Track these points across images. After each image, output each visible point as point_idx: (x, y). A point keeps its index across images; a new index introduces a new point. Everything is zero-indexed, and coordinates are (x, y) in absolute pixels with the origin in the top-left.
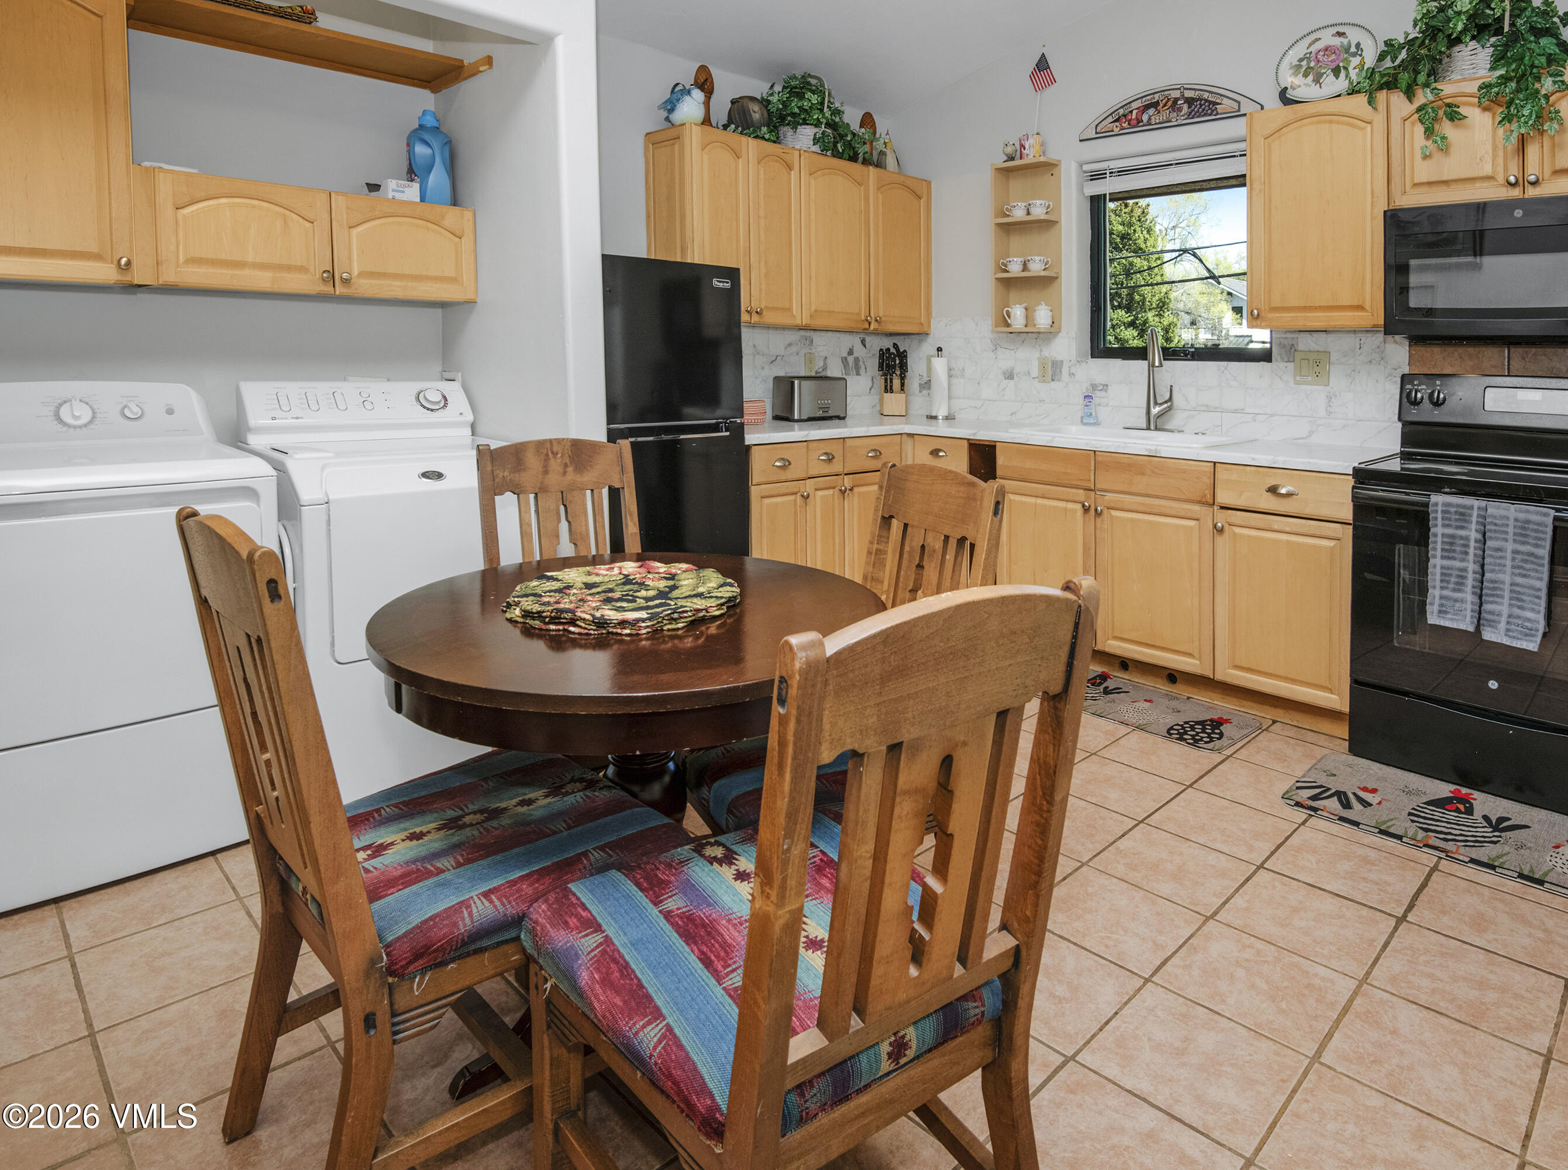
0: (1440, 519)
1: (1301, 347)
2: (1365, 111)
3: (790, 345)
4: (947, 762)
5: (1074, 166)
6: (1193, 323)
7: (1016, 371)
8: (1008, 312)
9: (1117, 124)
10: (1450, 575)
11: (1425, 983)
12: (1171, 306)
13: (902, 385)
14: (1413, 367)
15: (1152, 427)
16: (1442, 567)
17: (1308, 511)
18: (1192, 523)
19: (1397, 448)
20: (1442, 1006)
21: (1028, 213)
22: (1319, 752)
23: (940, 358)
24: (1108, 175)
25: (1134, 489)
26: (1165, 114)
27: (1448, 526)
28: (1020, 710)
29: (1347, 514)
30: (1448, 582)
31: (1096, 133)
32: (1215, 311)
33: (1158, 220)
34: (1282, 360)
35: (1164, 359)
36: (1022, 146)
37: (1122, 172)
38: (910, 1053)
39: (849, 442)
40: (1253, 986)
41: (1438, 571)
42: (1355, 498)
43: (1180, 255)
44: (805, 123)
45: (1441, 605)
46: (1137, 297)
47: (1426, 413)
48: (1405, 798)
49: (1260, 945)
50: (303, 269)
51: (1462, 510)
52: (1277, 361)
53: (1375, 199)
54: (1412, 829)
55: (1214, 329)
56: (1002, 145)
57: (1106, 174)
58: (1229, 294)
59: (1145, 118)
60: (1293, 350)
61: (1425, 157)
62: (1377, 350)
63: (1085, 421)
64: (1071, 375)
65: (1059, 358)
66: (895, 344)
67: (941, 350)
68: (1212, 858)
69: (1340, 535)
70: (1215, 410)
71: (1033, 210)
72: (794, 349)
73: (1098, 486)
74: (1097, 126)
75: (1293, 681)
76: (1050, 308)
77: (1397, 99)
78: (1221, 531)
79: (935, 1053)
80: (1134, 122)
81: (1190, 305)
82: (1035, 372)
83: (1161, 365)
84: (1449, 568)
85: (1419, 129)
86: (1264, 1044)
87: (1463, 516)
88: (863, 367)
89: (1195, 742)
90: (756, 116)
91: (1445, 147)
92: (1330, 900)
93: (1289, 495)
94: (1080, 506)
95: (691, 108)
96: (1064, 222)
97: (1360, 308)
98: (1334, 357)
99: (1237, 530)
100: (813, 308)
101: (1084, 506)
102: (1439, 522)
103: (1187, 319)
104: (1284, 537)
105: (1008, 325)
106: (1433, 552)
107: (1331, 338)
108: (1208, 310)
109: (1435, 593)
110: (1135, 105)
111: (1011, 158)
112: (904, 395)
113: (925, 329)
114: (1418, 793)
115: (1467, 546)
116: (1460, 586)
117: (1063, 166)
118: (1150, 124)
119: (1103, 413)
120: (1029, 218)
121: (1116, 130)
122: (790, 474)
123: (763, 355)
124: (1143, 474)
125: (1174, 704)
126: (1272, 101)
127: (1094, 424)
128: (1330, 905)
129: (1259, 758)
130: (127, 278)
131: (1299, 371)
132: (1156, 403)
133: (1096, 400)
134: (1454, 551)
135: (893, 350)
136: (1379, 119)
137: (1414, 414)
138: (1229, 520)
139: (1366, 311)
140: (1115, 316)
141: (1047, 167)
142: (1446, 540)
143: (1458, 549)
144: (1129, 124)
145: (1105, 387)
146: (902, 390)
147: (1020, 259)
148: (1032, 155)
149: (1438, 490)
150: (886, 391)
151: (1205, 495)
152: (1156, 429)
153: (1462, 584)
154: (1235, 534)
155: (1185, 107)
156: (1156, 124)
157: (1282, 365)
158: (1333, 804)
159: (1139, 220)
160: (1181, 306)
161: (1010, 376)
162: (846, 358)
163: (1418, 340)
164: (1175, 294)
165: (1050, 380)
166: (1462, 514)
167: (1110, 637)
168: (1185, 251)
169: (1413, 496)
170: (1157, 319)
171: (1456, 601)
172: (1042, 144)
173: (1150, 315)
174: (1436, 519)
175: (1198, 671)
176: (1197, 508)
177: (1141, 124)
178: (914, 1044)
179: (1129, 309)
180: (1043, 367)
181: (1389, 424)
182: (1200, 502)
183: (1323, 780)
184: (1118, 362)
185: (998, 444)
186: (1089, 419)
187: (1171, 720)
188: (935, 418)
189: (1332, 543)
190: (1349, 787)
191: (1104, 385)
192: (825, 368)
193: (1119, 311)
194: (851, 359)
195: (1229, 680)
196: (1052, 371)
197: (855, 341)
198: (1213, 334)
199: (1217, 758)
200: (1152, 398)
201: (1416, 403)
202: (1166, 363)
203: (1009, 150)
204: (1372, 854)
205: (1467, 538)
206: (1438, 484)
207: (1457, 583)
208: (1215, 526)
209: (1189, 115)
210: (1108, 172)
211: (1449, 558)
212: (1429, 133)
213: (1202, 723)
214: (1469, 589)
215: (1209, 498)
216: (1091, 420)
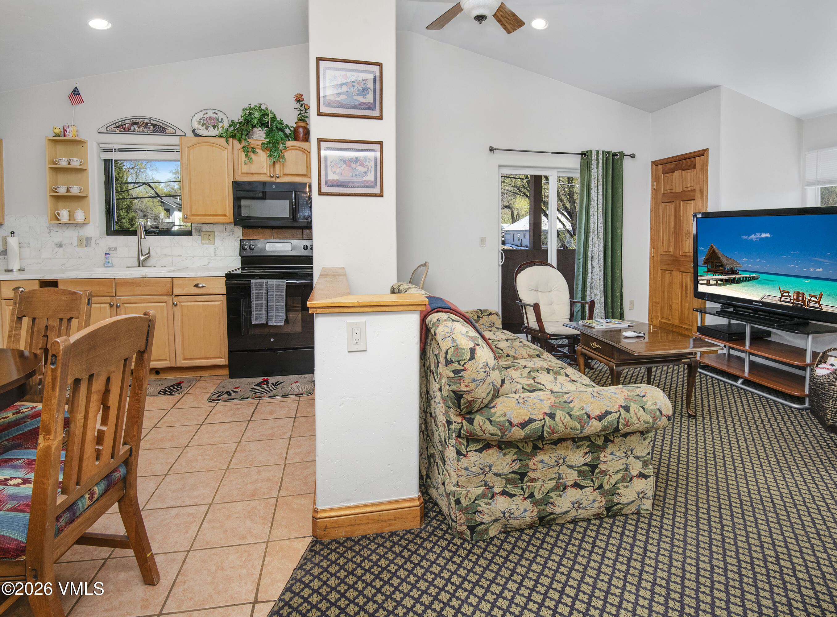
1: (204, 230)
2: (225, 144)
4: (108, 379)
5: (95, 145)
7: (63, 243)
8: (58, 213)
9: (118, 128)
10: (258, 306)
11: (258, 434)
14: (244, 237)
15: (141, 266)
17: (210, 292)
18: (164, 304)
19: (240, 266)
20: (263, 438)
21: (69, 164)
22: (219, 382)
23: (13, 237)
24: (113, 151)
25: (135, 293)
26: (142, 129)
27: (257, 290)
28: (132, 358)
29: (224, 291)
30: (258, 309)
31: (107, 131)
34: (197, 235)
36: (65, 130)
37: (121, 150)
38: (96, 496)
40: (204, 459)
41: (254, 305)
42: (227, 285)
43: (142, 185)
45: (256, 317)
47: (248, 253)
48: (248, 386)
49: (205, 447)
51: (261, 284)
52: (194, 235)
53: (229, 176)
54: (251, 394)
56: (53, 128)
59: (132, 128)
60: (200, 231)
61: (245, 164)
62: (231, 231)
63: (105, 265)
64: (97, 244)
65: (89, 236)
67: (13, 233)
68: (184, 429)
69: (222, 299)
70: (169, 256)
71: (72, 163)
73: (117, 294)
74: (107, 128)
75: (208, 358)
76: (83, 211)
77: (236, 142)
78: (176, 305)
79: (104, 497)
80: (127, 129)
82: (75, 243)
83: (145, 238)
84: (257, 304)
85: (243, 154)
86: (210, 473)
87: (261, 286)
89: (171, 393)
91: (251, 161)
92: (227, 424)
93: (203, 287)
94: (108, 305)
96: (90, 170)
97: (225, 215)
98: (216, 234)
99: (183, 304)
101: (110, 304)
104: (201, 303)
105: (58, 220)
106: (253, 299)
107: (215, 226)
108: (152, 210)
109: (254, 313)
110: (127, 122)
111: (59, 135)
114: (252, 383)
115: (262, 296)
117: (89, 143)
118: (135, 132)
119: (115, 261)
120: (69, 166)
121: (118, 131)
124: (139, 286)
125: (160, 382)
126: (190, 134)
128: (227, 426)
129: (197, 391)
131: (203, 239)
132: (142, 255)
133: (111, 255)
134: (259, 298)
136: (230, 148)
137: (245, 253)
138: (179, 300)
139: (227, 217)
141: (78, 142)
142: (256, 295)
144: (124, 130)
145: (115, 249)
147: (65, 187)
148: (70, 135)
149: (254, 279)
152: (143, 266)
153: (262, 308)
154: (182, 306)
155: (152, 127)
156: (138, 132)
157: (197, 237)
158: (226, 396)
161: (60, 245)
163: (245, 227)
165: (85, 247)
168: (144, 183)
169: (245, 281)
171: (260, 314)
172: (77, 131)
174: (253, 288)
175: (169, 366)
176: (165, 297)
177: (130, 131)
178: (97, 492)
180: (80, 239)
181: (237, 258)
182: (167, 295)
183: (221, 390)
184: (122, 237)
185: (59, 280)
186: (107, 264)
187: (159, 389)
188: (11, 270)
189: (219, 303)
190: (230, 388)
195: (182, 365)
196: (86, 242)
199: (181, 396)
200: (140, 252)
201: (245, 249)
202: (147, 237)
203: (57, 131)
204: (239, 406)
205: (262, 293)
206: (253, 276)
207: (260, 309)
208: (173, 304)
209: (153, 131)
210: (113, 149)
211: (257, 301)
212: (246, 156)
213: (173, 386)
214: (264, 310)
215: (170, 292)
216: (110, 265)
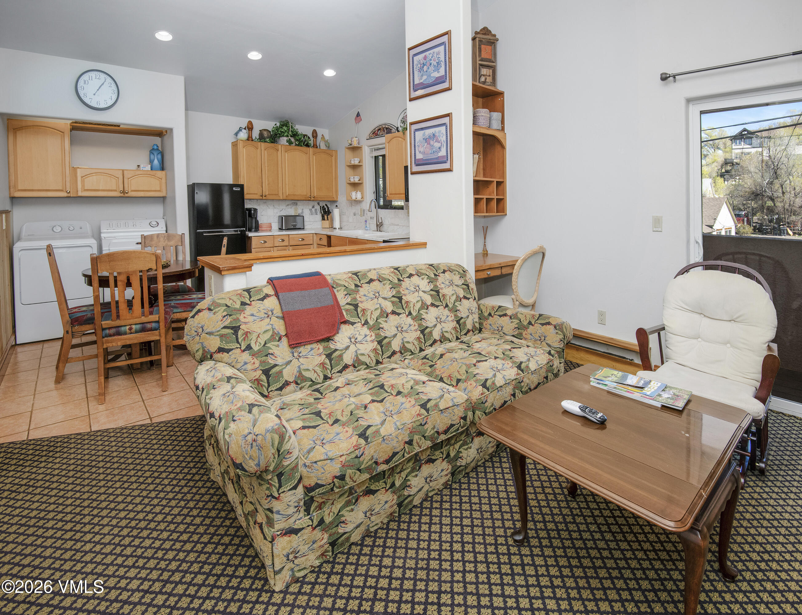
5: (366, 147)
9: (373, 135)
13: (328, 218)
15: (378, 230)
24: (374, 150)
36: (352, 141)
44: (283, 136)
50: (115, 191)
57: (377, 149)
63: (366, 229)
72: (289, 206)
74: (369, 135)
76: (361, 193)
90: (266, 135)
95: (243, 135)
96: (364, 165)
105: (352, 198)
110: (377, 129)
111: (350, 145)
112: (328, 221)
113: (335, 199)
117: (363, 147)
122: (266, 245)
123: (277, 209)
130: (69, 195)
141: (359, 148)
147: (352, 177)
148: (354, 144)
150: (323, 220)
161: (355, 214)
165: (363, 216)
180: (361, 212)
185: (331, 236)
192: (302, 213)
194: (313, 209)
197: (315, 203)
203: (349, 142)
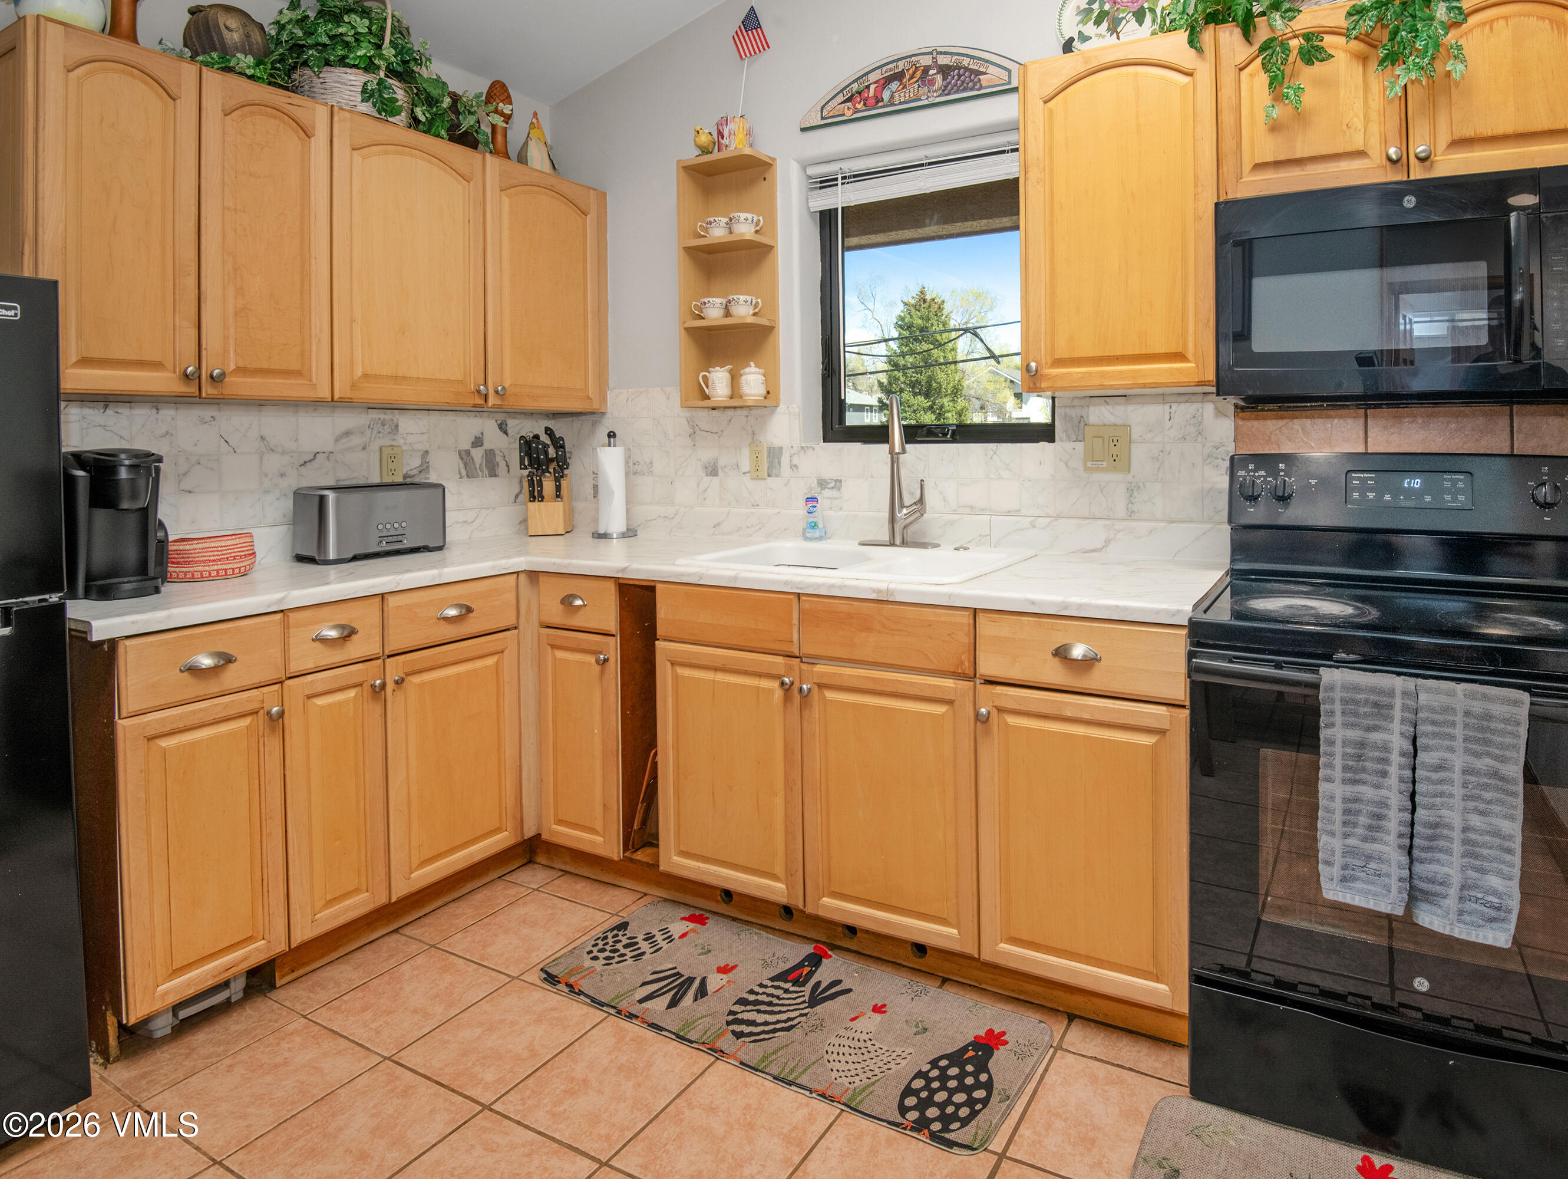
0: (1338, 713)
1: (1093, 418)
2: (1188, 53)
3: (347, 433)
6: (982, 408)
7: (722, 462)
8: (705, 379)
9: (849, 104)
10: (1357, 813)
12: (964, 392)
13: (558, 488)
14: (1241, 445)
15: (898, 541)
16: (1346, 800)
17: (1116, 686)
18: (941, 709)
21: (730, 232)
23: (612, 448)
24: (840, 182)
25: (858, 655)
26: (912, 90)
27: (1353, 726)
29: (1180, 691)
30: (1355, 825)
31: (823, 118)
32: (1000, 396)
33: (953, 316)
34: (1069, 439)
35: (906, 443)
36: (721, 134)
37: (858, 177)
39: (392, 602)
41: (1338, 806)
42: (1193, 670)
43: (962, 334)
44: (342, 62)
45: (1345, 867)
46: (934, 385)
47: (1267, 513)
51: (1377, 698)
52: (1061, 440)
53: (1200, 189)
55: (1000, 411)
56: (693, 133)
57: (836, 179)
58: (1012, 382)
59: (886, 95)
60: (1082, 424)
61: (1271, 124)
62: (1192, 421)
63: (808, 535)
64: (793, 467)
65: (778, 443)
66: (547, 429)
67: (614, 436)
69: (1165, 725)
70: (982, 512)
71: (736, 228)
72: (356, 440)
73: (805, 650)
74: (822, 108)
75: (1099, 962)
76: (762, 371)
77: (1229, 37)
78: (985, 722)
80: (872, 102)
81: (980, 392)
82: (746, 465)
83: (904, 451)
84: (1356, 800)
85: (1262, 81)
87: (1381, 708)
88: (502, 464)
91: (1299, 104)
93: (1086, 661)
94: (775, 684)
96: (781, 247)
97: (1179, 356)
98: (1136, 433)
99: (1013, 720)
100: (359, 372)
101: (783, 684)
102: (1338, 719)
103: (977, 404)
104: (1080, 729)
105: (707, 398)
106: (1329, 772)
107: (1133, 405)
108: (994, 395)
109: (1333, 844)
112: (561, 504)
113: (595, 406)
115: (1385, 761)
116: (1375, 829)
117: (779, 167)
118: (893, 104)
119: (833, 521)
120: (731, 239)
121: (848, 114)
123: (283, 453)
124: (869, 629)
125: (920, 1007)
127: (820, 538)
131: (1090, 454)
132: (901, 505)
133: (824, 504)
134: (1364, 770)
135: (545, 438)
136: (1205, 66)
138: (997, 703)
139: (1188, 361)
140: (916, 402)
141: (757, 166)
142: (1349, 750)
143: (1369, 765)
144: (865, 104)
145: (838, 484)
146: (558, 496)
147: (718, 301)
149: (1333, 659)
150: (533, 498)
151: (962, 663)
152: (904, 543)
153: (1379, 829)
154: (1007, 727)
155: (939, 79)
156: (901, 103)
157: (1069, 446)
159: (936, 315)
160: (972, 392)
161: (712, 470)
162: (468, 452)
163: (1249, 402)
164: (967, 382)
165: (766, 476)
166: (1376, 705)
167: (826, 892)
168: (966, 330)
170: (951, 404)
171: (1369, 858)
172: (749, 131)
173: (945, 401)
174: (1332, 713)
175: (957, 946)
176: (949, 683)
177: (881, 104)
179: (927, 396)
180: (756, 457)
181: (1209, 526)
182: (954, 674)
184: (856, 447)
185: (658, 586)
186: (814, 531)
188: (604, 536)
189: (1153, 740)
191: (836, 481)
192: (425, 468)
193: (919, 397)
194: (478, 454)
195: (1002, 961)
196: (768, 462)
197: (488, 427)
198: (998, 417)
200: (896, 498)
201: (1252, 497)
202: (909, 447)
203: (704, 139)
205: (1386, 748)
207: (1370, 828)
208: (977, 716)
209: (945, 91)
210: (840, 177)
211: (1355, 782)
212: (1276, 84)
214: (1392, 838)
215: (968, 669)
216: (817, 534)
